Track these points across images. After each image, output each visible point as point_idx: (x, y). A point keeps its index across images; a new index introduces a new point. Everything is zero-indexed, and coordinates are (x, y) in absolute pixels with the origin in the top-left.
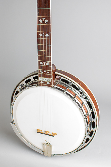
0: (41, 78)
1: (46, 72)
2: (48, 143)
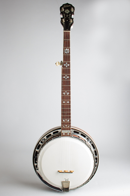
0: (64, 131)
1: (67, 127)
2: (67, 181)
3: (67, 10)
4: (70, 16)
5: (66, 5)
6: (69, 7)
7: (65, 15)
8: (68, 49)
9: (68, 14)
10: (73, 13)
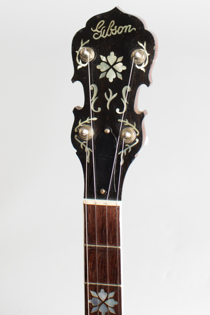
3: (112, 58)
4: (125, 101)
5: (107, 25)
6: (125, 35)
7: (100, 95)
8: (112, 295)
9: (117, 85)
10: (143, 78)
